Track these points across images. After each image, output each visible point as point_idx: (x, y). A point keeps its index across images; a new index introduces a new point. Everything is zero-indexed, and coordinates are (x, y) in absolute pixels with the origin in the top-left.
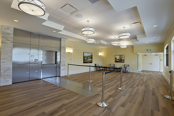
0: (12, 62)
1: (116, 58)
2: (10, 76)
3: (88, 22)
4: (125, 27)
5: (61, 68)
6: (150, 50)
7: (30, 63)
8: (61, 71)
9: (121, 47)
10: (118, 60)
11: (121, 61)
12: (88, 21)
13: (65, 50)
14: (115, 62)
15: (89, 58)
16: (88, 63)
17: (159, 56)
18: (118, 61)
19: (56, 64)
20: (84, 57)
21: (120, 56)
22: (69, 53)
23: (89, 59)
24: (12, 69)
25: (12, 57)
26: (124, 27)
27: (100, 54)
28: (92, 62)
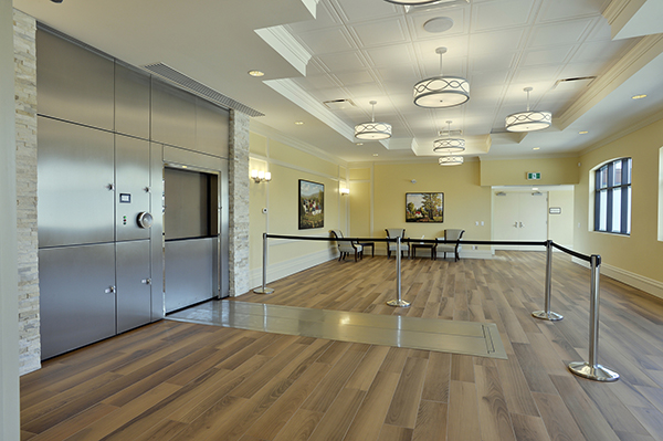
0: (35, 234)
1: (409, 207)
2: (30, 321)
3: (441, 53)
4: (531, 89)
5: (238, 256)
6: (538, 176)
7: (114, 236)
8: (236, 269)
9: (444, 160)
10: (420, 211)
11: (430, 215)
12: (440, 51)
13: (247, 169)
14: (407, 221)
15: (314, 206)
16: (311, 227)
17: (545, 195)
18: (420, 215)
19: (209, 236)
20: (301, 202)
21: (427, 195)
22: (259, 181)
23: (314, 210)
24: (36, 277)
25: (35, 205)
26: (527, 90)
27: (345, 188)
28: (321, 225)
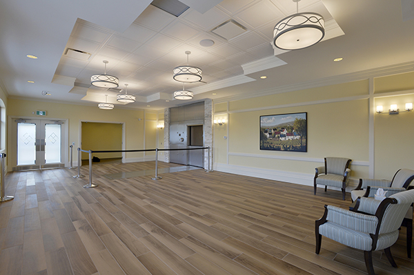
13: (211, 121)
15: (284, 133)
20: (263, 131)
22: (220, 124)
23: (284, 136)
